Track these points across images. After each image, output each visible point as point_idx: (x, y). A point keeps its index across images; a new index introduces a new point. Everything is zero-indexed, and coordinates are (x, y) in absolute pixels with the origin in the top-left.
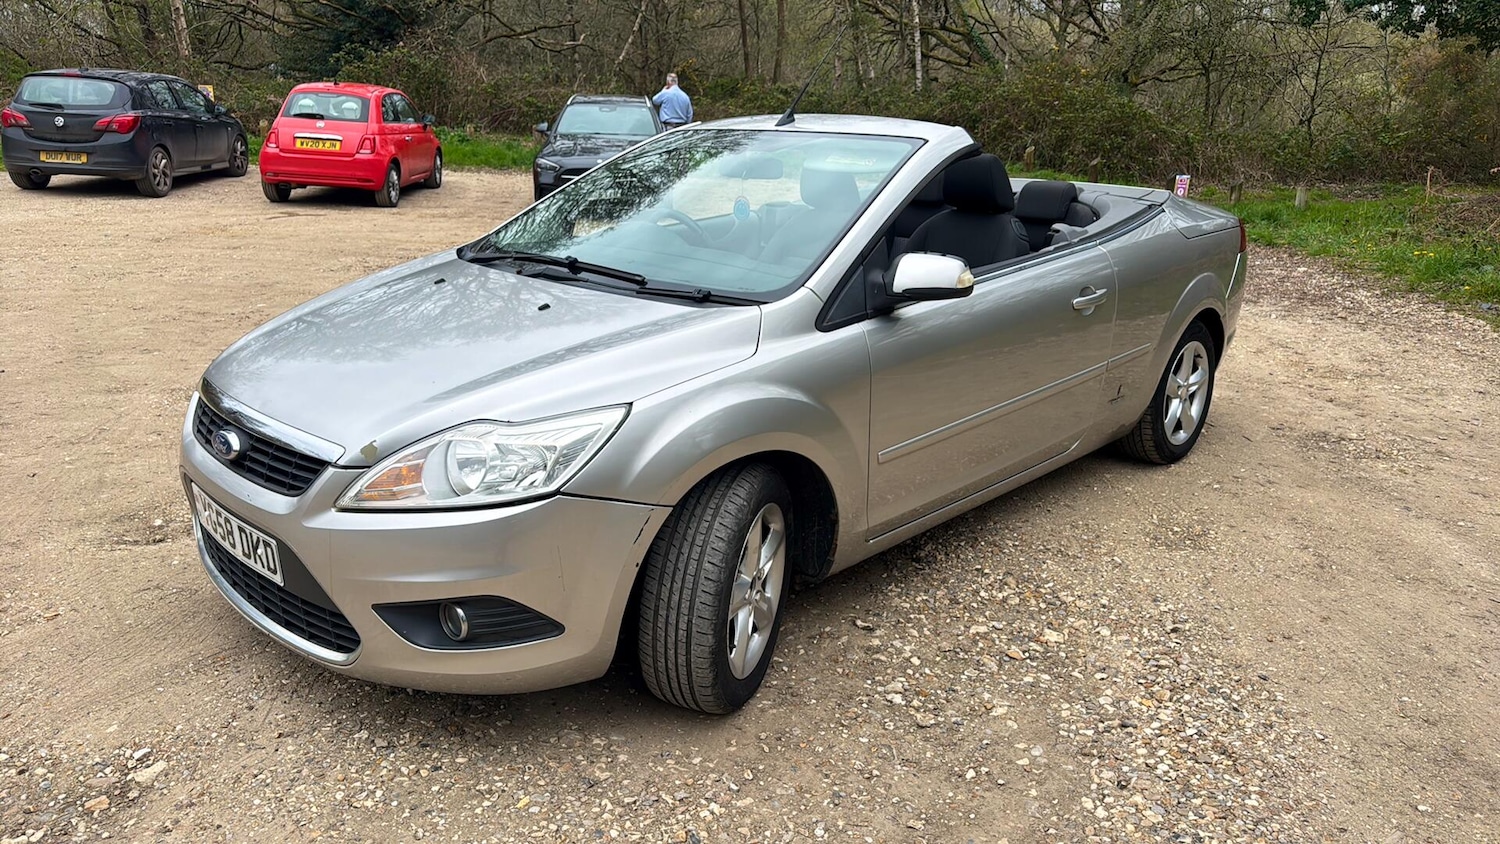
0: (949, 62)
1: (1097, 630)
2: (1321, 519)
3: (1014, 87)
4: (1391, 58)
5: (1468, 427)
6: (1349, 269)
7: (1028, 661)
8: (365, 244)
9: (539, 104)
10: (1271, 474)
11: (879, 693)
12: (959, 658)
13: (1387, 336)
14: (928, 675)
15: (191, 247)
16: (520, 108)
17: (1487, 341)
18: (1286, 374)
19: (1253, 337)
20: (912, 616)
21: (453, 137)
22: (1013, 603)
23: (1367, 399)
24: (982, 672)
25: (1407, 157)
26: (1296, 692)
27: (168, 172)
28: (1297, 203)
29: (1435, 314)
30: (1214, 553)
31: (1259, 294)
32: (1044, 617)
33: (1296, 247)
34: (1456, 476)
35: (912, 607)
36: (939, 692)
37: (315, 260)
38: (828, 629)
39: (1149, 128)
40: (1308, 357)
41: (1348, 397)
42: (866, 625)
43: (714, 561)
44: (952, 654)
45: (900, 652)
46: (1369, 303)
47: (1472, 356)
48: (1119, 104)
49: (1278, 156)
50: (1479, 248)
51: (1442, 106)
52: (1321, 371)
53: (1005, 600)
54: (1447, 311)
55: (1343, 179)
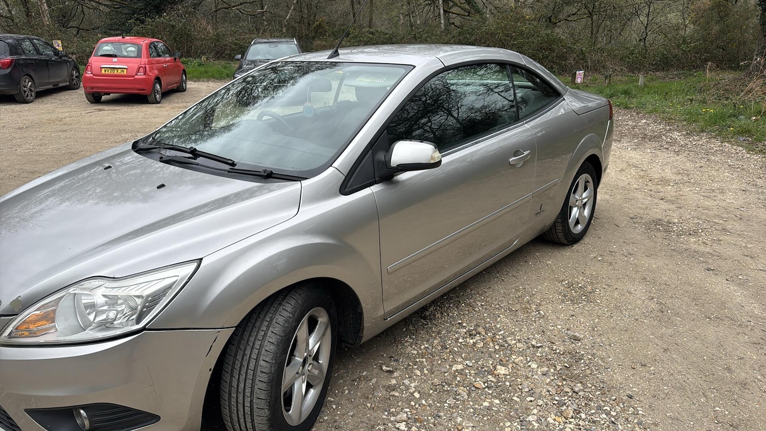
0: (459, 15)
1: (530, 364)
2: (660, 278)
3: (491, 27)
4: (686, 5)
5: (738, 213)
6: (669, 120)
7: (487, 389)
8: (138, 126)
9: (241, 44)
10: (631, 248)
11: (391, 422)
12: (444, 390)
13: (690, 158)
14: (424, 405)
15: (39, 131)
16: (231, 46)
17: (744, 159)
18: (637, 183)
19: (619, 162)
20: (418, 360)
21: (195, 63)
22: (480, 347)
23: (682, 197)
24: (458, 400)
25: (695, 57)
26: (650, 407)
27: (33, 89)
28: (640, 84)
29: (716, 144)
30: (599, 305)
31: (621, 136)
32: (497, 356)
33: (640, 108)
34: (735, 245)
35: (418, 353)
36: (430, 418)
37: (108, 136)
38: (364, 374)
39: (562, 46)
40: (649, 172)
41: (672, 197)
42: (388, 369)
43: (267, 359)
44: (440, 386)
45: (408, 388)
46: (680, 139)
47: (737, 168)
48: (546, 34)
49: (629, 58)
50: (737, 106)
51: (712, 30)
52: (656, 181)
53: (474, 344)
54: (722, 142)
55: (663, 70)
